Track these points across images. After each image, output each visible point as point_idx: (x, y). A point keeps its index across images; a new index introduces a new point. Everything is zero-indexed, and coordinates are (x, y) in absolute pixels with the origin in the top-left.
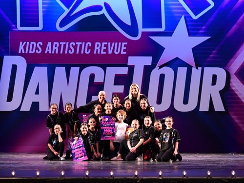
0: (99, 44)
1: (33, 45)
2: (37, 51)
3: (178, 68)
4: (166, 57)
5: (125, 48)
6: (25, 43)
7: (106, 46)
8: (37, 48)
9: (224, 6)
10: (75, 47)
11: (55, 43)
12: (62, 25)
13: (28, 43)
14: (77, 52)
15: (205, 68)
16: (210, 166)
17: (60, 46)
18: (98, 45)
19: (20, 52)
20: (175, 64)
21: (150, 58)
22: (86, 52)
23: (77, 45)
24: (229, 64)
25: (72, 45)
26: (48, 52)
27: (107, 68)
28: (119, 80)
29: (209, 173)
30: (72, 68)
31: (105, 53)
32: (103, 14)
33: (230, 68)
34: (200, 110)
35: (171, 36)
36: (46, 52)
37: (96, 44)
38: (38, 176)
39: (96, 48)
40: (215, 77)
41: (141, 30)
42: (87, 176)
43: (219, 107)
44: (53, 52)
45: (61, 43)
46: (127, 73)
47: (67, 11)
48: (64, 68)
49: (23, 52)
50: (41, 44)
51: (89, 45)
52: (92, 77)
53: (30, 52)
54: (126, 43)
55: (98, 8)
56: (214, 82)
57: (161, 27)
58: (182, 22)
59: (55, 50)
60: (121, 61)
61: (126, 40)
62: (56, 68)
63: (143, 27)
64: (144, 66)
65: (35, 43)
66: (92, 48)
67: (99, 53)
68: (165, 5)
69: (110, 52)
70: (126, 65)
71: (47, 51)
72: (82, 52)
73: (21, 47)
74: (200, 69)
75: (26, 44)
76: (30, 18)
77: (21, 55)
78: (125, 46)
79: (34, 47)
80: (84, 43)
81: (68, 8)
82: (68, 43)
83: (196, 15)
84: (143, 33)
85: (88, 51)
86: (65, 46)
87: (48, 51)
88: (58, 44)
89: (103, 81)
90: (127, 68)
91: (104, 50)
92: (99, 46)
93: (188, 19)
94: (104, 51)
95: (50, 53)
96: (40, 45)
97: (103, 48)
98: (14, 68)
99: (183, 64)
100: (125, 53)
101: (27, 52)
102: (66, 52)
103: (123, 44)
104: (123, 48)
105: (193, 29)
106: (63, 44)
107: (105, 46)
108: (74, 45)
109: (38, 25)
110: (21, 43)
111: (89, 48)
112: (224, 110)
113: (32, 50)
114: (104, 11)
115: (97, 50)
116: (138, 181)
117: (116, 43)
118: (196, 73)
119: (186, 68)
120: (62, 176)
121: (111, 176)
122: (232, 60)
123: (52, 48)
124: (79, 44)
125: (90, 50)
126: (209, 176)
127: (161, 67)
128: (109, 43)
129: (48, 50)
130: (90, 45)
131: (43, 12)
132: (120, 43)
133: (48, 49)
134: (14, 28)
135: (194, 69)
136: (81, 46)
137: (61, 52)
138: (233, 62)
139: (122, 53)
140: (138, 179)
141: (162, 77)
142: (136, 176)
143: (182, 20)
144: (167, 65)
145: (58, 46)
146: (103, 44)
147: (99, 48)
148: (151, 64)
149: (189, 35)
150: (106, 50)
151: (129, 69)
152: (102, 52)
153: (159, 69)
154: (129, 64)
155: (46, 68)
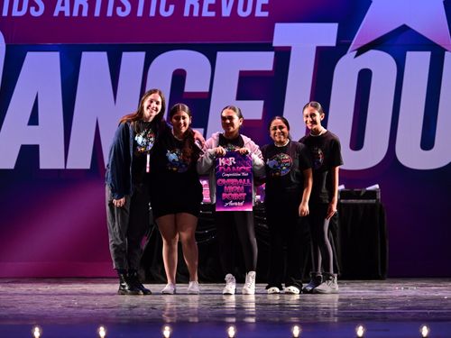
2: (32, 9)
3: (408, 53)
4: (377, 21)
5: (266, 2)
8: (32, 3)
14: (140, 13)
20: (400, 42)
21: (334, 27)
22: (163, 13)
26: (62, 13)
27: (220, 55)
28: (249, 85)
30: (126, 56)
31: (212, 14)
36: (56, 14)
39: (189, 2)
44: (75, 14)
46: (270, 68)
48: (105, 54)
52: (179, 77)
53: (15, 13)
59: (81, 7)
60: (254, 35)
62: (86, 56)
64: (318, 48)
67: (196, 14)
69: (226, 12)
70: (267, 47)
71: (58, 8)
72: (152, 13)
85: (167, 9)
87: (62, 9)
89: (207, 90)
90: (272, 54)
91: (211, 8)
94: (209, 10)
95: (67, 14)
97: (209, 1)
99: (421, 43)
100: (266, 14)
101: (5, 13)
102: (110, 13)
104: (261, 2)
113: (20, 9)
115: (192, 7)
119: (428, 54)
123: (72, 2)
125: (172, 8)
127: (361, 51)
133: (63, 5)
137: (97, 13)
139: (259, 13)
141: (365, 77)
144: (377, 44)
147: (198, 1)
148: (333, 43)
150: (216, 7)
151: (275, 55)
152: (206, 13)
153: (356, 56)
154: (274, 44)
155: (57, 54)
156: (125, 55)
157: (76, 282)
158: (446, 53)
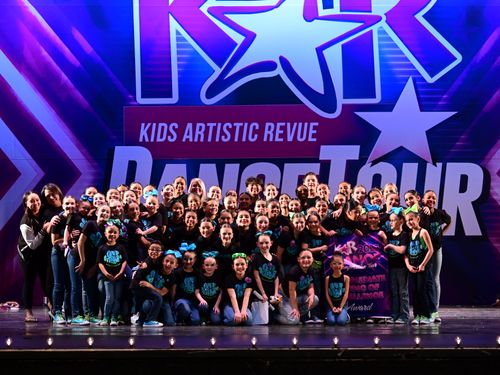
0: (272, 125)
1: (163, 127)
2: (169, 137)
3: (404, 164)
4: (383, 146)
5: (315, 132)
6: (149, 124)
7: (284, 128)
8: (169, 133)
9: (478, 61)
10: (232, 131)
11: (198, 125)
12: (210, 94)
13: (154, 124)
14: (236, 140)
15: (448, 164)
16: (460, 328)
17: (207, 128)
18: (270, 127)
19: (141, 140)
20: (399, 157)
21: (357, 148)
22: (251, 139)
23: (234, 128)
24: (488, 157)
25: (227, 127)
26: (187, 140)
27: (286, 165)
29: (459, 341)
31: (282, 140)
32: (279, 76)
33: (490, 163)
35: (391, 110)
36: (184, 140)
37: (267, 124)
38: (172, 347)
39: (266, 132)
40: (464, 179)
41: (341, 101)
42: (254, 346)
43: (472, 228)
44: (196, 140)
45: (208, 124)
47: (218, 71)
48: (214, 165)
49: (147, 140)
50: (177, 127)
51: (254, 127)
53: (159, 140)
54: (317, 124)
55: (270, 66)
56: (463, 188)
57: (374, 96)
58: (409, 88)
59: (199, 136)
60: (306, 153)
61: (317, 118)
62: (202, 165)
63: (344, 98)
64: (348, 161)
65: (165, 125)
66: (260, 132)
67: (271, 140)
68: (381, 59)
69: (290, 138)
70: (316, 160)
71: (185, 137)
72: (244, 139)
73: (143, 132)
74: (440, 165)
75: (151, 127)
76: (157, 83)
77: (144, 144)
78: (315, 128)
79: (165, 132)
80: (246, 124)
81: (220, 66)
82: (219, 125)
83: (432, 76)
84: (344, 106)
85: (253, 137)
86: (215, 128)
88: (203, 125)
90: (319, 164)
92: (272, 130)
93: (419, 83)
94: (280, 137)
95: (191, 140)
96: (174, 127)
97: (279, 132)
98: (132, 166)
99: (411, 157)
100: (315, 140)
101: (152, 140)
102: (217, 140)
103: (312, 124)
104: (312, 132)
105: (428, 99)
106: (211, 125)
107: (281, 128)
108: (230, 127)
109: (170, 96)
110: (143, 125)
111: (255, 131)
112: (481, 234)
113: (161, 137)
114: (279, 71)
115: (269, 135)
116: (339, 354)
117: (300, 124)
118: (433, 172)
119: (417, 164)
120: (213, 346)
121: (295, 346)
122: (492, 150)
123: (194, 133)
124: (238, 125)
125: (256, 136)
126: (458, 346)
127: (374, 163)
128: (289, 124)
129: (187, 136)
130: (257, 128)
131: (179, 73)
132: (306, 124)
133: (188, 134)
134: (130, 100)
135: (429, 166)
136: (242, 128)
137: (209, 140)
138: (495, 153)
139: (310, 139)
140: (340, 351)
142: (336, 346)
143: (410, 85)
144: (385, 158)
145: (203, 130)
146: (279, 125)
147: (272, 132)
148: (357, 158)
149: (422, 110)
150: (285, 135)
151: (321, 166)
152: (277, 139)
153: (371, 166)
154: (321, 158)
155: (185, 165)
156: (227, 165)
158: (428, 164)
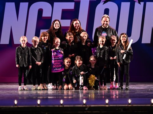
3: (122, 3)
15: (147, 3)
27: (55, 4)
28: (66, 14)
34: (143, 42)
46: (73, 8)
52: (40, 11)
64: (90, 1)
74: (142, 3)
89: (51, 16)
116: (86, 109)
118: (138, 7)
119: (129, 3)
126: (152, 104)
127: (105, 2)
135: (137, 4)
140: (87, 107)
151: (75, 4)
153: (103, 4)
157: (4, 84)
158: (135, 3)
